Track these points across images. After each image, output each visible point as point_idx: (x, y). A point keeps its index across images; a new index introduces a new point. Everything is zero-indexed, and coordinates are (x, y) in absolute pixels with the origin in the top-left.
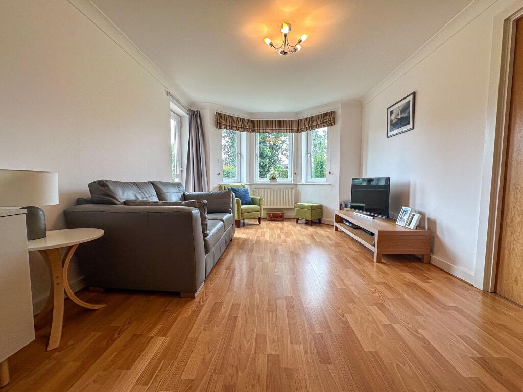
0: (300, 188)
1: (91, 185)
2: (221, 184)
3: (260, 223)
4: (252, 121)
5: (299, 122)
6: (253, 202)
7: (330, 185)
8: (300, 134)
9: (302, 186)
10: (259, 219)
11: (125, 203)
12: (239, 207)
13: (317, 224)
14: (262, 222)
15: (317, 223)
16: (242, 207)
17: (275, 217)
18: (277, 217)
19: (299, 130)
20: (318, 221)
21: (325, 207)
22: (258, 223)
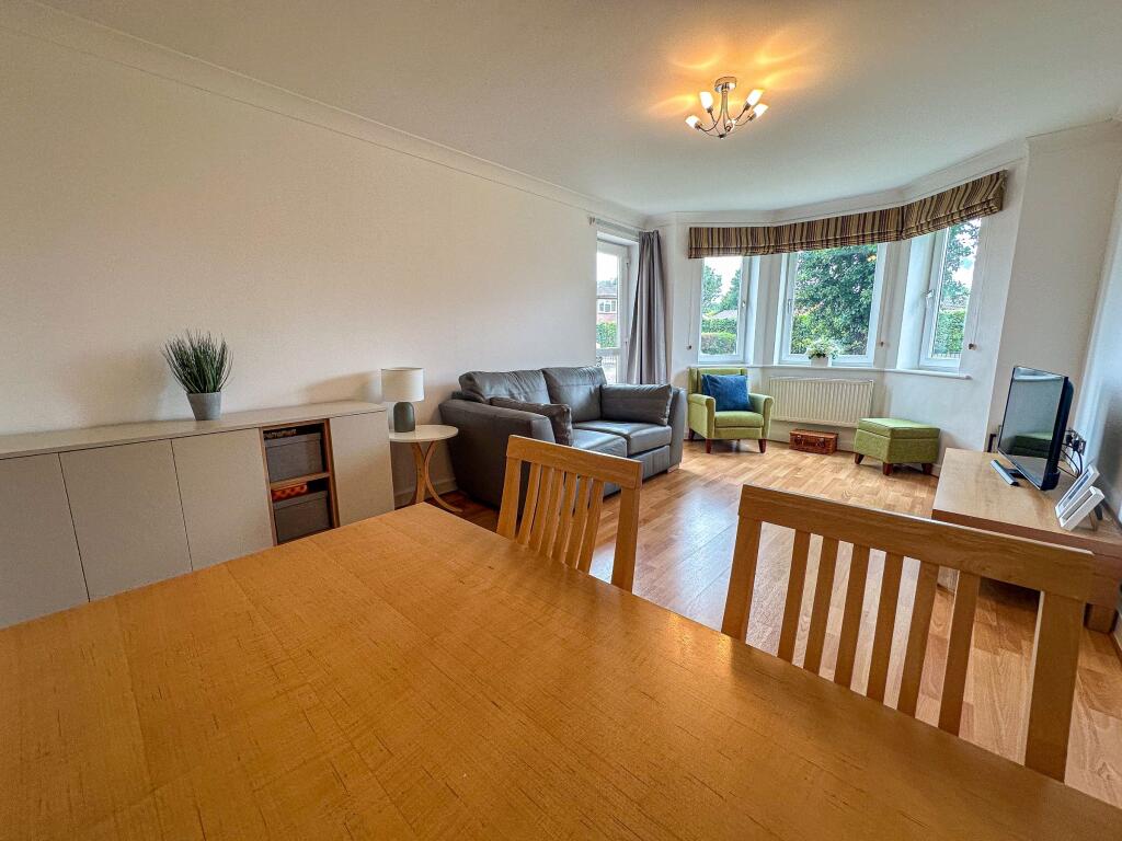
0: (889, 380)
1: (461, 378)
2: (693, 365)
3: (762, 451)
4: (776, 228)
5: (903, 213)
6: (751, 406)
7: (968, 378)
8: (904, 243)
9: (894, 377)
10: (762, 444)
11: (491, 402)
12: (710, 414)
13: (920, 477)
14: (769, 449)
15: (918, 472)
16: (718, 414)
17: (807, 443)
18: (813, 445)
19: (902, 232)
20: (920, 468)
21: (948, 435)
22: (758, 450)
